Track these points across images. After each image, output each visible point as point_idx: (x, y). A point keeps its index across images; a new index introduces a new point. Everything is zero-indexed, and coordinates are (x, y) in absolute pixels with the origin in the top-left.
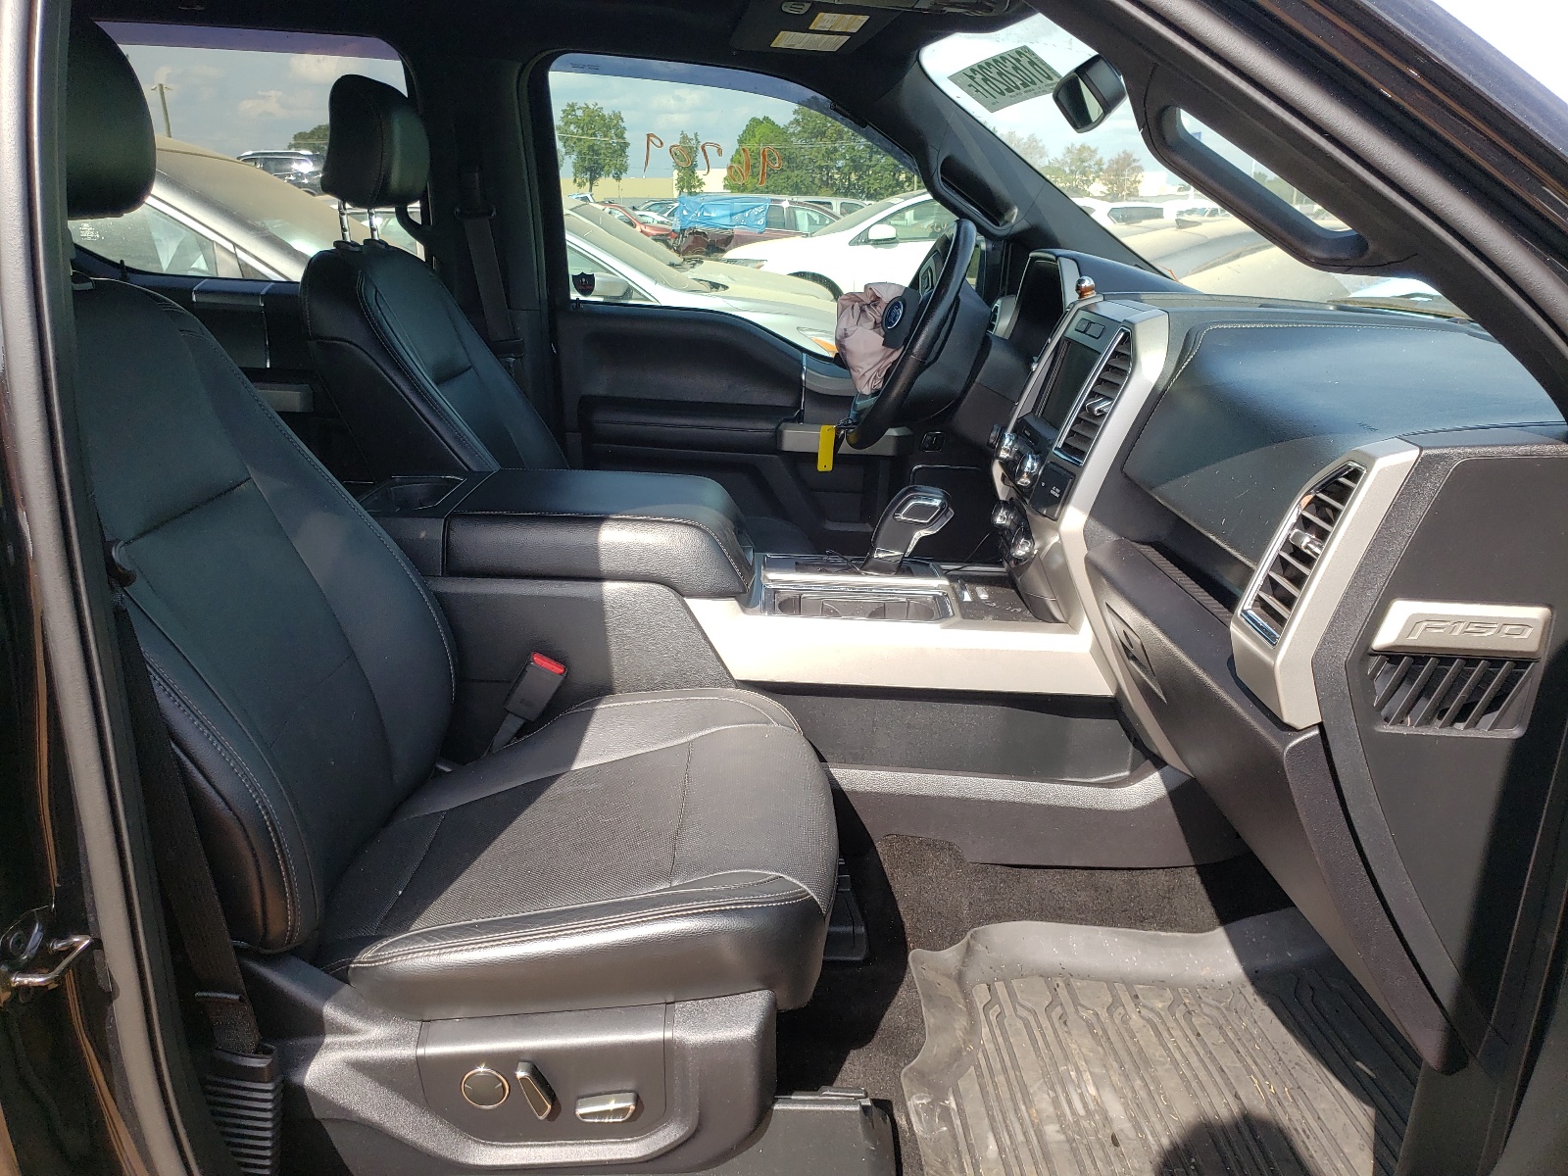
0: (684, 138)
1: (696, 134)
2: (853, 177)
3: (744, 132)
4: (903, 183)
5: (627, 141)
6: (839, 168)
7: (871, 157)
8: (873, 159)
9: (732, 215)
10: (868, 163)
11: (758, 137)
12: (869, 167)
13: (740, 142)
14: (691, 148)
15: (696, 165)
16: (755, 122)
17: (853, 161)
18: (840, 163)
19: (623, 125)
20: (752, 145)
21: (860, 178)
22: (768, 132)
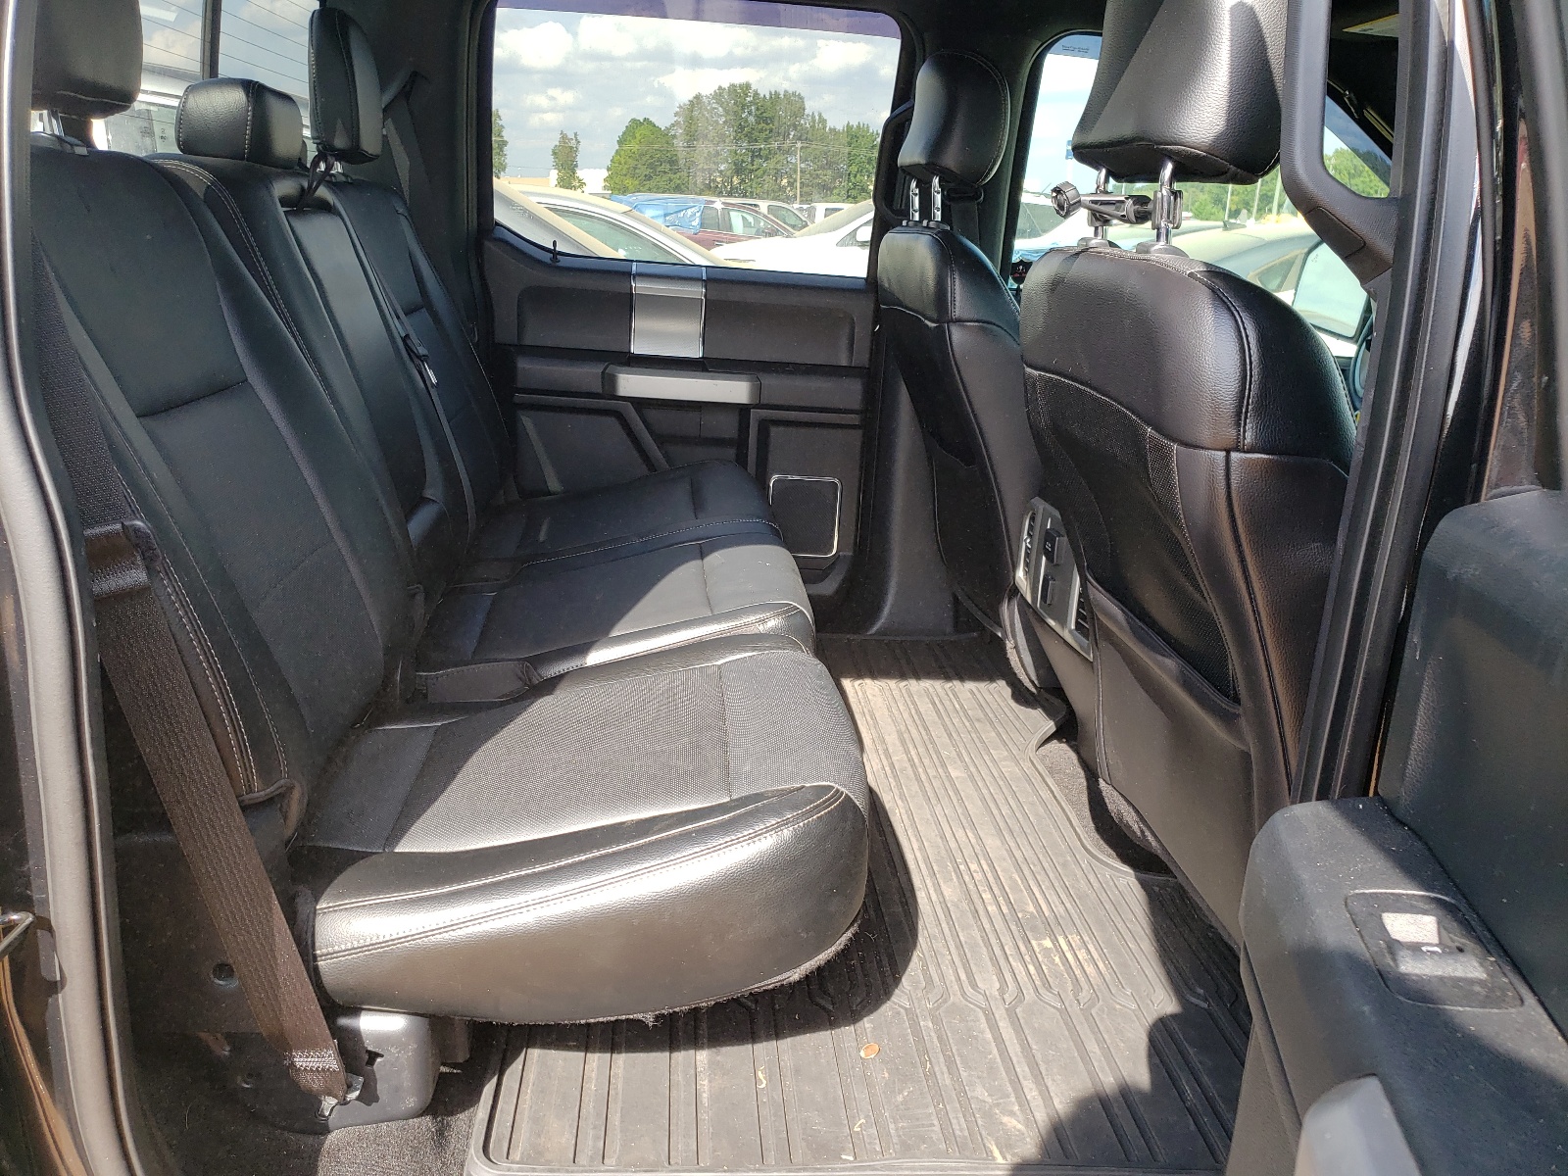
0: (564, 137)
1: (576, 134)
2: (736, 181)
3: (624, 133)
4: (785, 188)
5: (505, 139)
6: (721, 172)
7: (753, 161)
8: (755, 163)
9: (666, 215)
10: (750, 167)
11: (639, 138)
12: (751, 171)
13: (620, 142)
14: (571, 148)
15: (576, 166)
16: (635, 124)
17: (735, 164)
18: (722, 167)
19: (501, 123)
20: (634, 146)
21: (743, 181)
22: (648, 133)
